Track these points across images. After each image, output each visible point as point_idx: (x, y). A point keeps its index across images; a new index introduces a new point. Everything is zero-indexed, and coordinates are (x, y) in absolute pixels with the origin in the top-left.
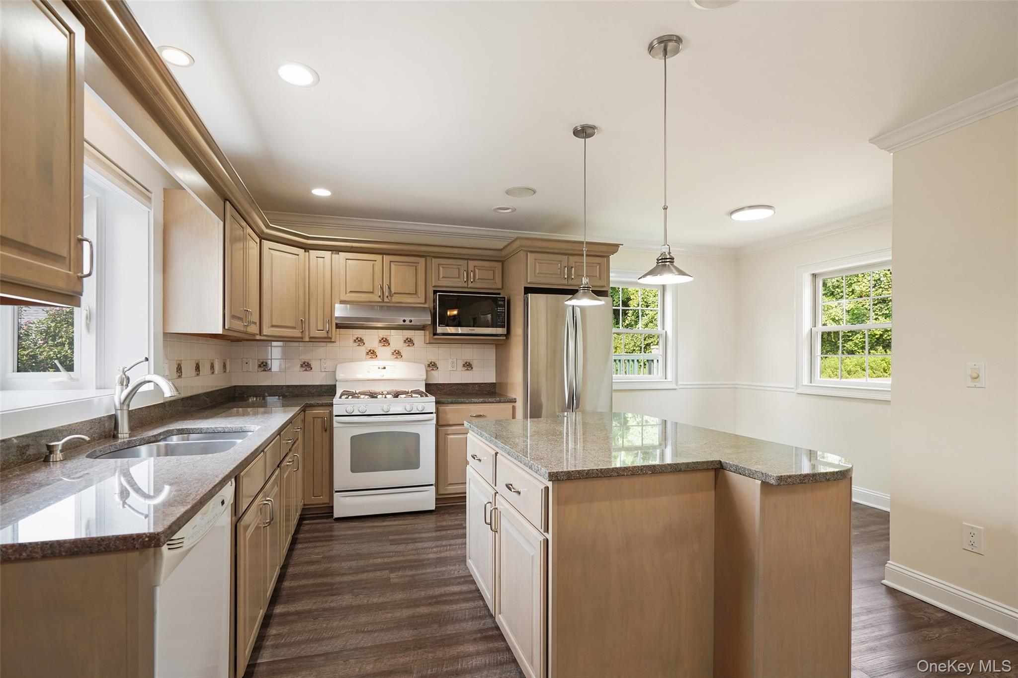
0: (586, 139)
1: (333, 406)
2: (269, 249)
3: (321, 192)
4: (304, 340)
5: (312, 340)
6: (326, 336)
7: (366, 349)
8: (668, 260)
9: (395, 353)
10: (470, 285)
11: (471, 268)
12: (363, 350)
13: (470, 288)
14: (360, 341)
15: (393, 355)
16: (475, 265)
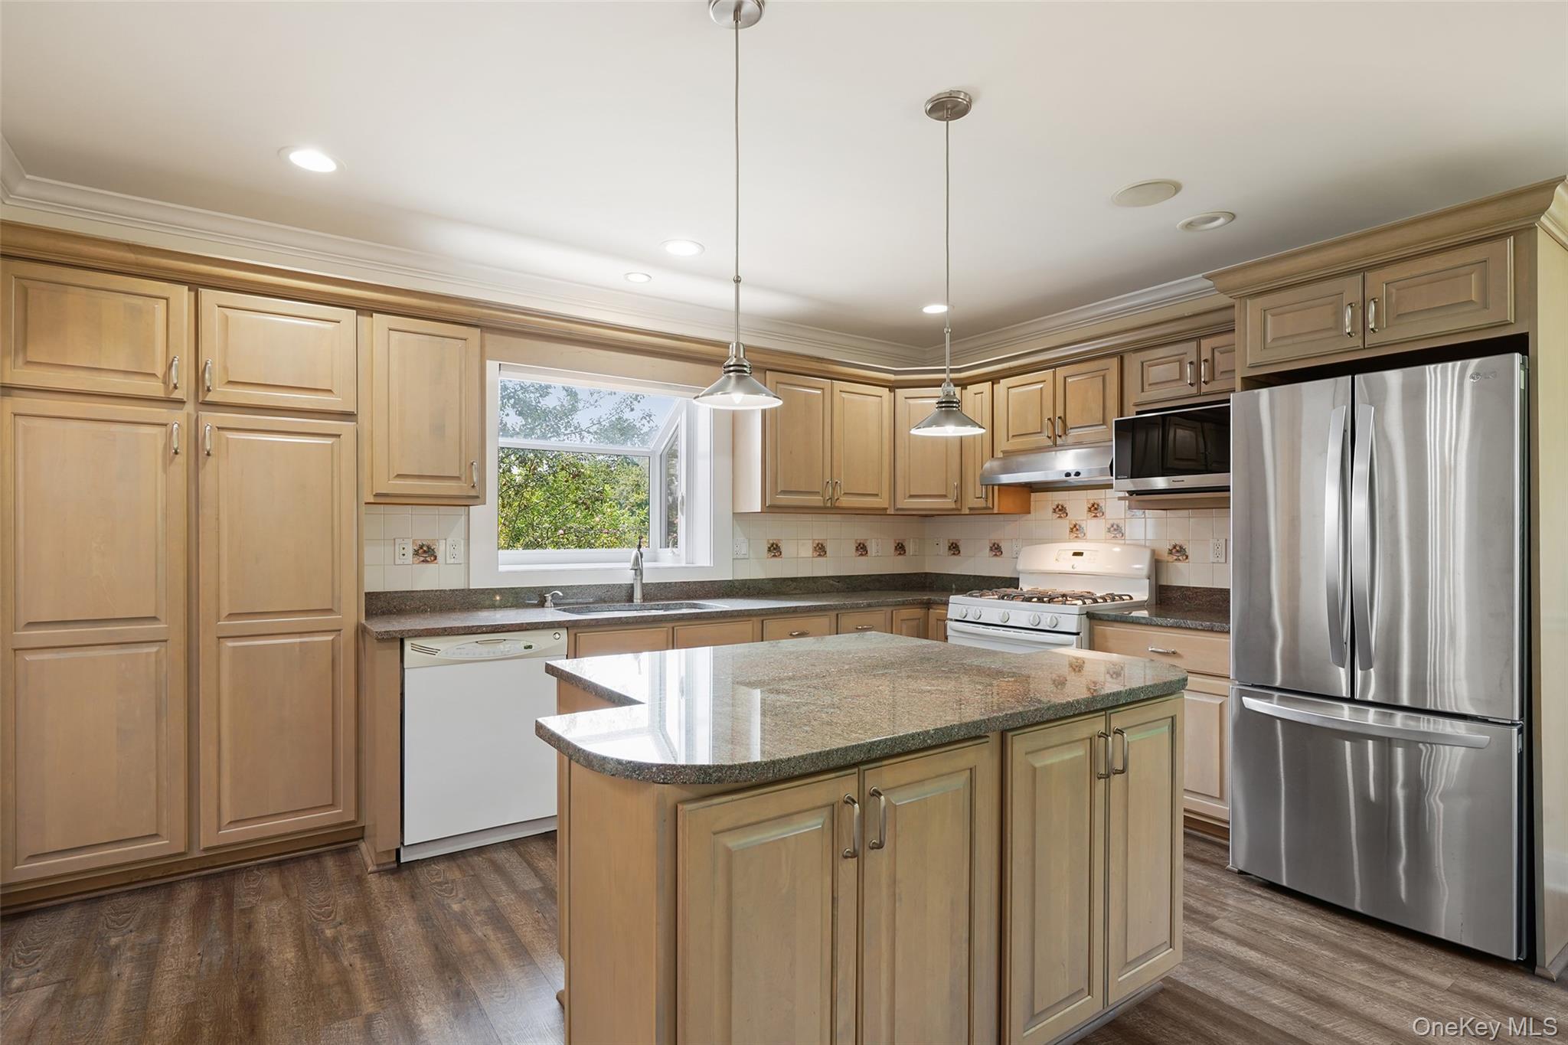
0: (950, 122)
1: (948, 605)
2: (906, 398)
3: (936, 309)
4: (963, 513)
5: (972, 512)
6: (985, 506)
7: (1070, 523)
8: (732, 368)
9: (1112, 529)
10: (1205, 388)
11: (1206, 354)
12: (1065, 524)
13: (1206, 394)
14: (1061, 510)
15: (1109, 532)
16: (1214, 346)
